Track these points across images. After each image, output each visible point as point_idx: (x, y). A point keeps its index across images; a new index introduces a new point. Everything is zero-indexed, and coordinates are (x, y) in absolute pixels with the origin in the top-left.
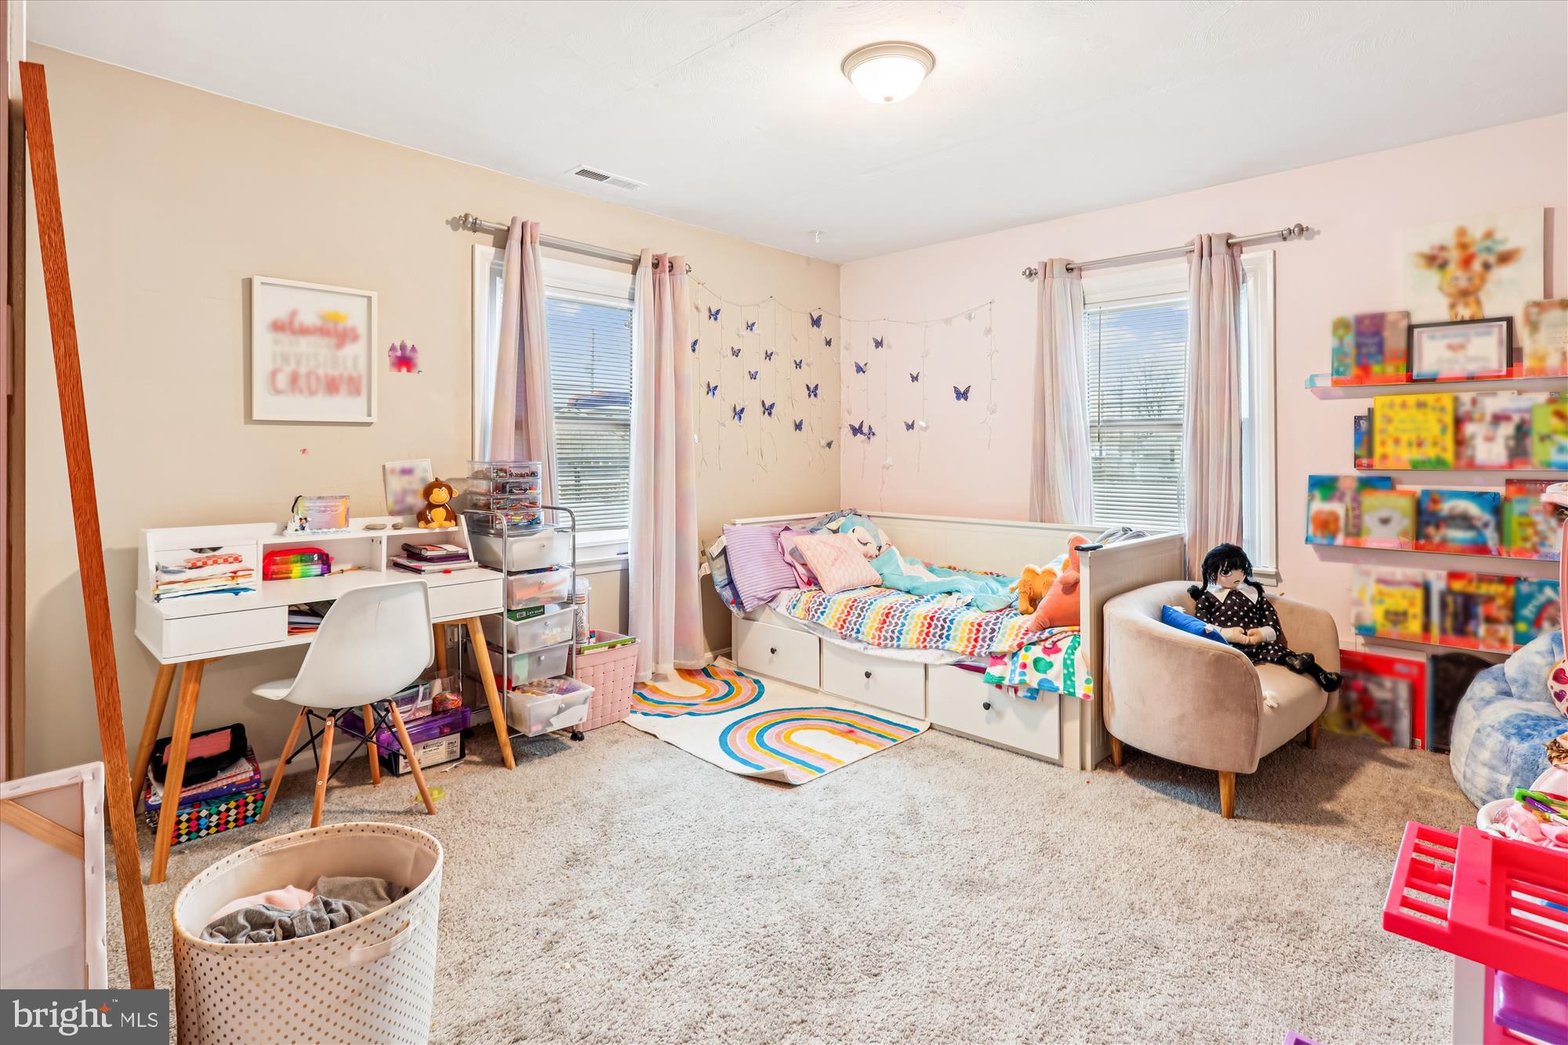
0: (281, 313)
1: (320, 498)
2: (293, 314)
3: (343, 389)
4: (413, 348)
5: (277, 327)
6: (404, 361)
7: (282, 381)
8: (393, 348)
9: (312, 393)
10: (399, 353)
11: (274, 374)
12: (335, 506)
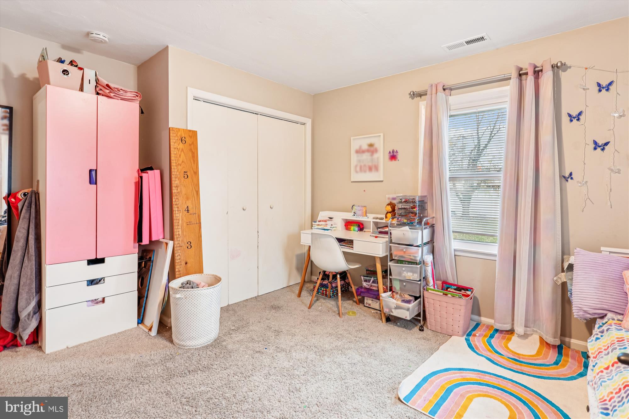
0: (357, 147)
1: (359, 206)
2: (360, 147)
3: (373, 169)
4: (397, 152)
5: (357, 152)
6: (393, 157)
7: (358, 169)
8: (390, 152)
9: (365, 172)
10: (392, 154)
11: (356, 166)
12: (363, 209)
